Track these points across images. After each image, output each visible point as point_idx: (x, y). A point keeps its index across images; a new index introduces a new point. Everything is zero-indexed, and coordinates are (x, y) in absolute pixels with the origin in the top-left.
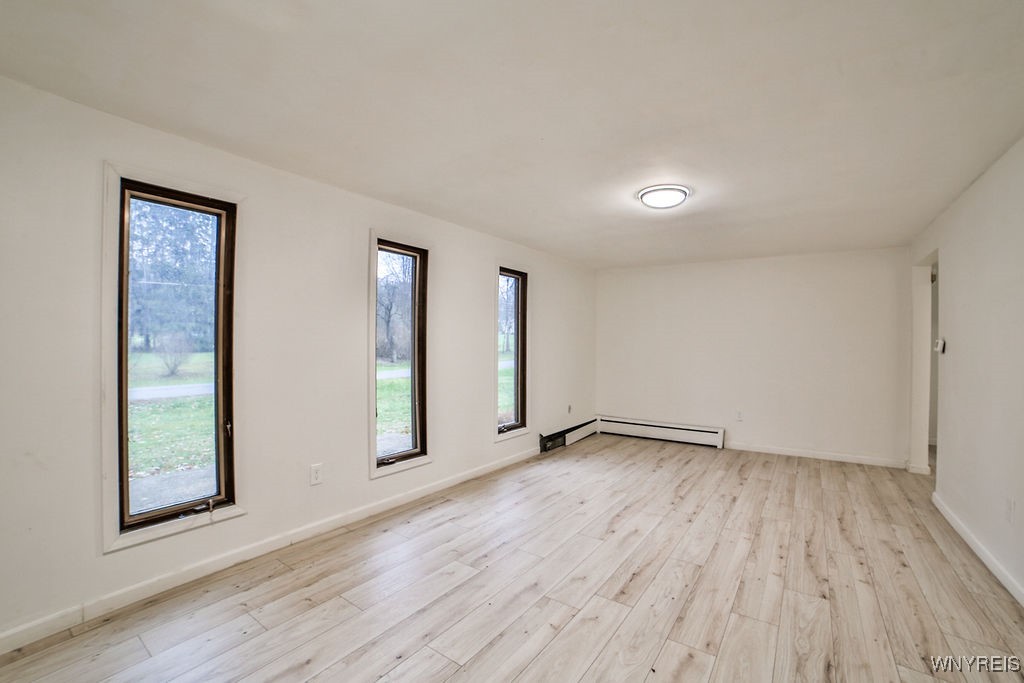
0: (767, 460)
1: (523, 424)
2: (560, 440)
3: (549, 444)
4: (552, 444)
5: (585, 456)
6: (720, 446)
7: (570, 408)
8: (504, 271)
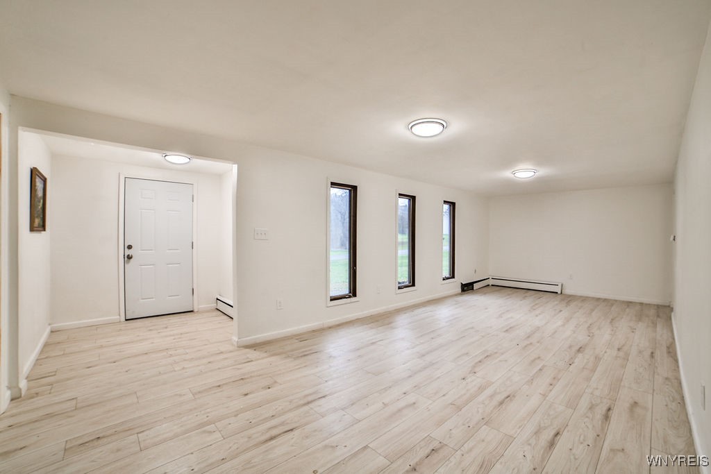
0: (584, 299)
1: (453, 277)
2: (471, 286)
3: (465, 288)
4: (467, 288)
5: (485, 294)
6: (559, 292)
7: (475, 271)
8: (445, 202)
